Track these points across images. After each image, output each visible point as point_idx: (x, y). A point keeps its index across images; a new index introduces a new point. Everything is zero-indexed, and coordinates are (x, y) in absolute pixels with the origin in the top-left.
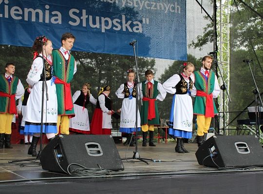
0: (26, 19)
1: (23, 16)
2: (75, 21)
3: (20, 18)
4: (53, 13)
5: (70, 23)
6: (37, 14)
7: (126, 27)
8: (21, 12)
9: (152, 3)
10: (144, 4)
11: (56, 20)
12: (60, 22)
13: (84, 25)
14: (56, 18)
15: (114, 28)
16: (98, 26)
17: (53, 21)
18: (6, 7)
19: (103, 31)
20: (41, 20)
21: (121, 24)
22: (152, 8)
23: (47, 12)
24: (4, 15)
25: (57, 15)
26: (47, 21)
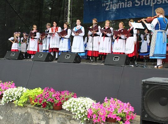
0: (118, 8)
2: (137, 4)
3: (116, 8)
4: (128, 2)
5: (136, 5)
6: (122, 5)
8: (116, 6)
11: (130, 5)
12: (131, 6)
13: (142, 5)
14: (130, 4)
15: (158, 3)
16: (149, 4)
17: (128, 6)
18: (111, 5)
19: (152, 6)
20: (123, 7)
23: (126, 3)
24: (110, 9)
25: (130, 3)
26: (126, 7)
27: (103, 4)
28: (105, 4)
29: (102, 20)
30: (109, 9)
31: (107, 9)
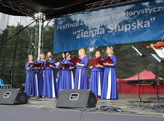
1: (88, 34)
2: (111, 30)
5: (109, 32)
7: (140, 26)
9: (158, 8)
10: (152, 10)
11: (102, 32)
12: (104, 33)
13: (116, 31)
15: (132, 28)
16: (122, 29)
17: (101, 33)
18: (82, 32)
19: (126, 31)
20: (96, 34)
21: (136, 25)
22: (158, 11)
25: (102, 30)
26: (98, 34)
27: (74, 32)
28: (75, 32)
29: (73, 49)
30: (80, 37)
31: (78, 37)
